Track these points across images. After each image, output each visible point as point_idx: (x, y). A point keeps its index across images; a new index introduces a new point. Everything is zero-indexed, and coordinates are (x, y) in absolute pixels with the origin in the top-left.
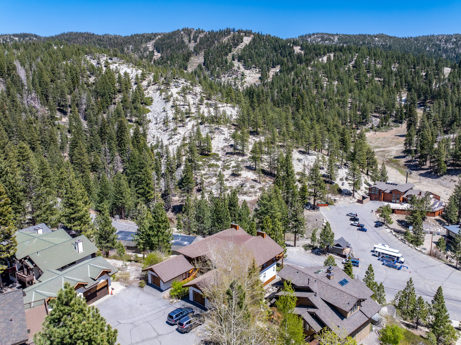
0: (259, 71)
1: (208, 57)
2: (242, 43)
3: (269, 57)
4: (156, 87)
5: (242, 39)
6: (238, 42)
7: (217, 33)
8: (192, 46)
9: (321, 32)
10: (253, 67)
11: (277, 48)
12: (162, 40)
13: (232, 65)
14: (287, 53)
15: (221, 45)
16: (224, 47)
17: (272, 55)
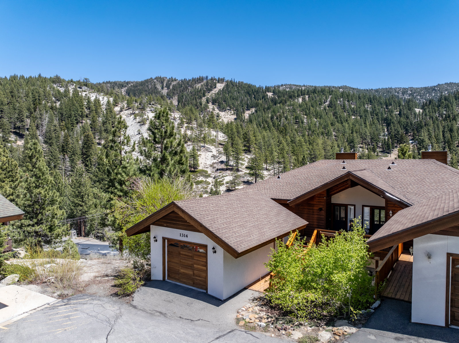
0: (235, 113)
1: (182, 100)
2: (215, 89)
3: (243, 100)
4: (130, 111)
5: (216, 85)
6: (211, 87)
7: (190, 80)
8: (165, 91)
9: (289, 84)
10: (228, 109)
11: (250, 93)
12: (134, 86)
13: (206, 107)
14: (261, 97)
15: (195, 90)
16: (197, 92)
17: (246, 99)
